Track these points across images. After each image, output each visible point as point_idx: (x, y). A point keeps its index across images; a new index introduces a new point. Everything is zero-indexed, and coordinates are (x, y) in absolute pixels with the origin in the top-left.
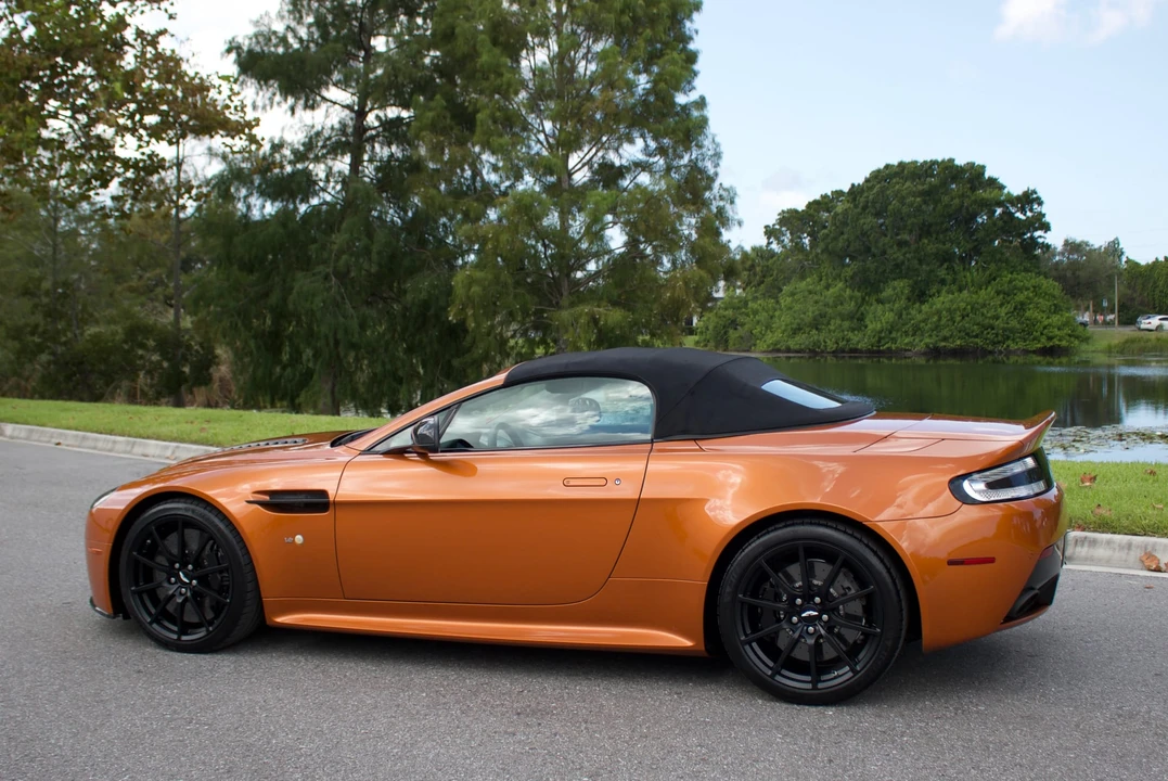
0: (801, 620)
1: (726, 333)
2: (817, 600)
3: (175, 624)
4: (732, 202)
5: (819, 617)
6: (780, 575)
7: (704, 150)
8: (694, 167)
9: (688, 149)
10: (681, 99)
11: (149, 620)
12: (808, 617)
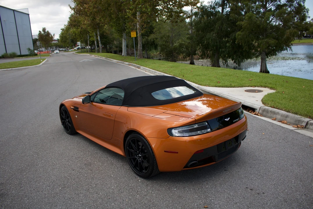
2: (141, 153)
4: (308, 12)
12: (140, 156)
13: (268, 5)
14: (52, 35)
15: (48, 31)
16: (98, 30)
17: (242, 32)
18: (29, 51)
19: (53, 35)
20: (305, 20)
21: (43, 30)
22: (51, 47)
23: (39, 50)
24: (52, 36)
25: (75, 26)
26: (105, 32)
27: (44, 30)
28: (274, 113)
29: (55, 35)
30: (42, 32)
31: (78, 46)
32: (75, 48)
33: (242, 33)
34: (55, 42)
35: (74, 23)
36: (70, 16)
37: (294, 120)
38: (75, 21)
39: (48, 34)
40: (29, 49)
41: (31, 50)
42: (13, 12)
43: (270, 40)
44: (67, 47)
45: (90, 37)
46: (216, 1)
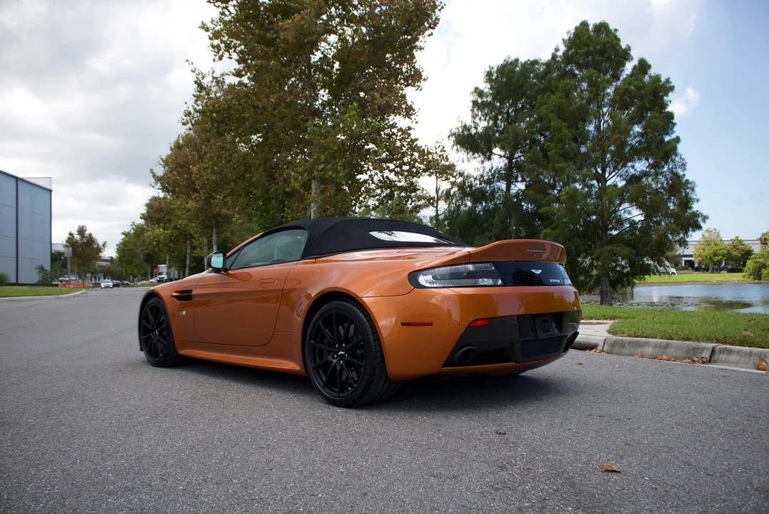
0: (338, 357)
2: (344, 345)
4: (693, 190)
5: (344, 355)
7: (676, 163)
9: (667, 163)
10: (667, 138)
12: (341, 354)
13: (607, 175)
14: (98, 244)
15: (90, 235)
16: (214, 230)
17: (554, 229)
18: (40, 272)
19: (101, 244)
20: (691, 208)
21: (78, 232)
22: (94, 274)
23: (60, 279)
24: (98, 247)
25: (158, 221)
26: (231, 240)
27: (81, 231)
28: (638, 345)
29: (107, 244)
30: (77, 237)
31: (160, 274)
32: (151, 280)
33: (554, 232)
34: (104, 264)
35: (157, 215)
36: (148, 202)
37: (684, 350)
38: (161, 210)
39: (91, 240)
40: (42, 269)
41: (46, 271)
42: (14, 181)
43: (617, 248)
44: (131, 277)
45: (194, 248)
46: (492, 168)
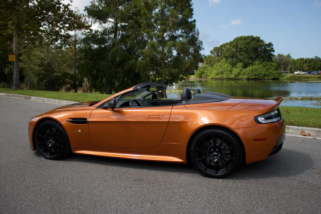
0: (213, 155)
1: (201, 75)
2: (217, 150)
3: (49, 152)
4: (202, 44)
5: (217, 155)
6: (207, 142)
7: (195, 32)
8: (193, 36)
10: (190, 20)
11: (43, 151)
12: (215, 154)
